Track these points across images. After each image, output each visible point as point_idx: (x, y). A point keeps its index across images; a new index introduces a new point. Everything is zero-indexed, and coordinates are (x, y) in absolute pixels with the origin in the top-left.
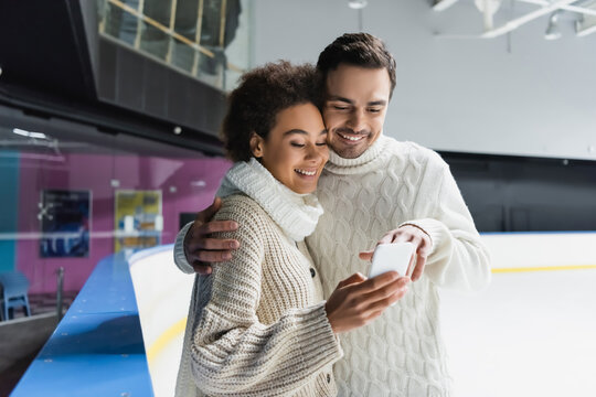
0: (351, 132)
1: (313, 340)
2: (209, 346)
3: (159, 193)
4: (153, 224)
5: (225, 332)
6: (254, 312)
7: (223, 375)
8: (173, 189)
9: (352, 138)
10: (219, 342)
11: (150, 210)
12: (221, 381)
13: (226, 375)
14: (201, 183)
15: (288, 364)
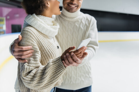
0: (72, 4)
1: (58, 68)
2: (27, 76)
3: (5, 19)
4: (2, 28)
5: (31, 71)
6: (40, 62)
7: (33, 84)
8: (8, 17)
9: (72, 6)
10: (30, 74)
11: (2, 23)
12: (33, 86)
13: (34, 84)
14: (17, 15)
15: (52, 77)
